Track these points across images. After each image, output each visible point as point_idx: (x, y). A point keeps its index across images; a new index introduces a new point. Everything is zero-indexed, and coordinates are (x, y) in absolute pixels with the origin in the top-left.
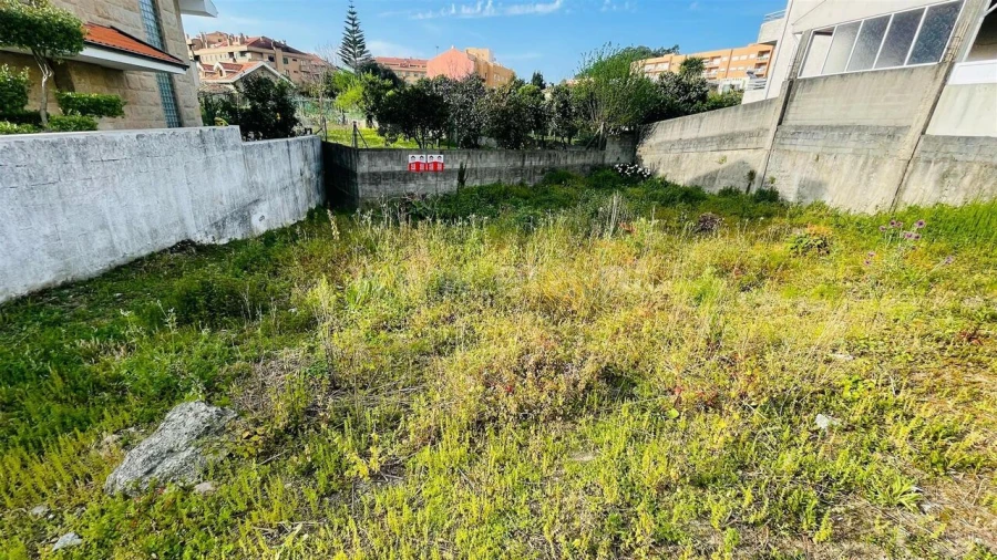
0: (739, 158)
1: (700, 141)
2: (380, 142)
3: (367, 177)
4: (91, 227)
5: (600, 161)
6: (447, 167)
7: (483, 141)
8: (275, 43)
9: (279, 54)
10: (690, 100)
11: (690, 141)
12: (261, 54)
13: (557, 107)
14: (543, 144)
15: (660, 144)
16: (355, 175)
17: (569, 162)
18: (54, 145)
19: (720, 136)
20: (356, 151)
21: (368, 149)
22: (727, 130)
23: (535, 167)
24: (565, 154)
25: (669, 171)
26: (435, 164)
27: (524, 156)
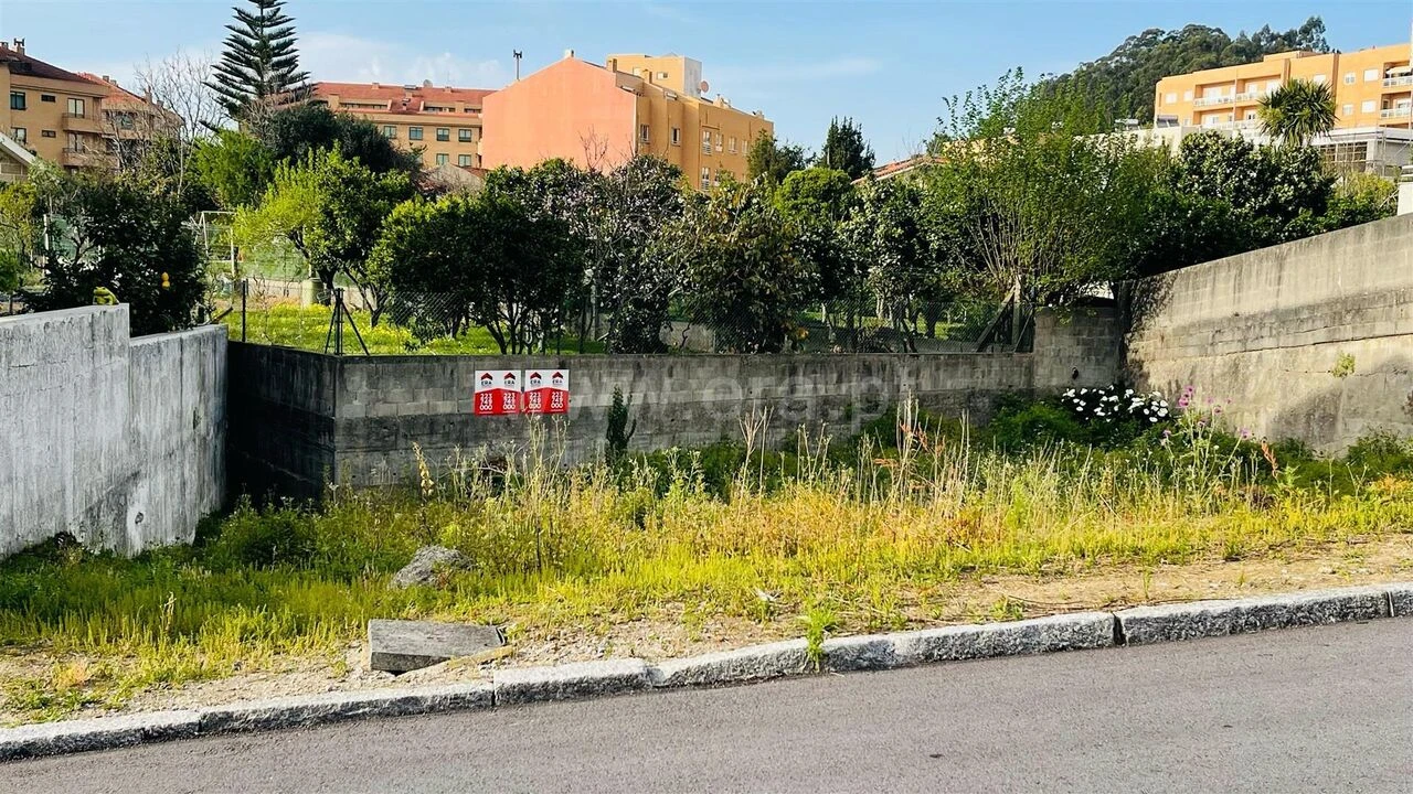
1: (1284, 320)
3: (361, 431)
5: (1019, 381)
6: (578, 401)
7: (674, 334)
11: (1307, 313)
15: (1186, 330)
16: (329, 426)
21: (368, 359)
23: (826, 400)
24: (914, 364)
26: (548, 394)
27: (794, 370)
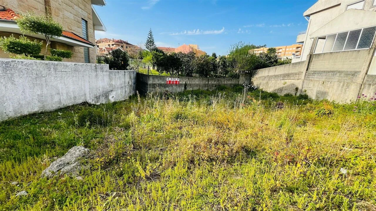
0: (291, 83)
1: (276, 76)
2: (157, 73)
3: (151, 85)
4: (54, 93)
5: (237, 83)
6: (180, 83)
7: (194, 75)
8: (124, 41)
9: (125, 45)
10: (271, 62)
11: (272, 76)
12: (119, 45)
13: (221, 63)
14: (216, 76)
15: (260, 77)
16: (147, 84)
17: (226, 83)
18: (46, 64)
19: (284, 74)
20: (148, 76)
21: (153, 76)
22: (286, 72)
23: (213, 84)
24: (224, 80)
25: (264, 87)
26: (176, 81)
27: (209, 80)
